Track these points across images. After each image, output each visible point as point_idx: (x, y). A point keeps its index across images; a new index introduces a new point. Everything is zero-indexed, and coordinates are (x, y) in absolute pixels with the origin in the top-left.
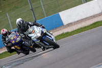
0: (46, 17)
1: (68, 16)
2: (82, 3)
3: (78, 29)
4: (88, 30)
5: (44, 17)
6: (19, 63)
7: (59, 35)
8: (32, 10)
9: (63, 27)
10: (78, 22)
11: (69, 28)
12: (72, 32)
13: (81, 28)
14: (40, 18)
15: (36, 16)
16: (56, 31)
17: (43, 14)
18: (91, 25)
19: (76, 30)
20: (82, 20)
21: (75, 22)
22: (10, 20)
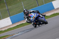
0: (44, 4)
5: (43, 4)
6: (29, 30)
7: (52, 15)
9: (54, 10)
11: (57, 10)
14: (41, 5)
15: (39, 3)
16: (51, 12)
17: (43, 3)
22: (24, 6)
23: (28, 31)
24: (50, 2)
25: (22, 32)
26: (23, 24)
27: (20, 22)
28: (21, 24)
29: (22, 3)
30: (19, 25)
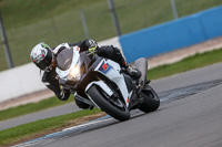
23: (184, 96)
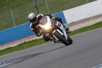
1: (72, 15)
2: (86, 3)
3: (81, 29)
4: (90, 30)
8: (36, 7)
10: (81, 21)
12: (75, 31)
13: (84, 28)
18: (94, 25)
19: (79, 30)
20: (86, 20)
21: (78, 21)
22: (14, 16)
24: (59, 11)
25: (9, 62)
26: (10, 48)
27: (6, 45)
28: (8, 49)
29: (11, 11)
30: (4, 50)
